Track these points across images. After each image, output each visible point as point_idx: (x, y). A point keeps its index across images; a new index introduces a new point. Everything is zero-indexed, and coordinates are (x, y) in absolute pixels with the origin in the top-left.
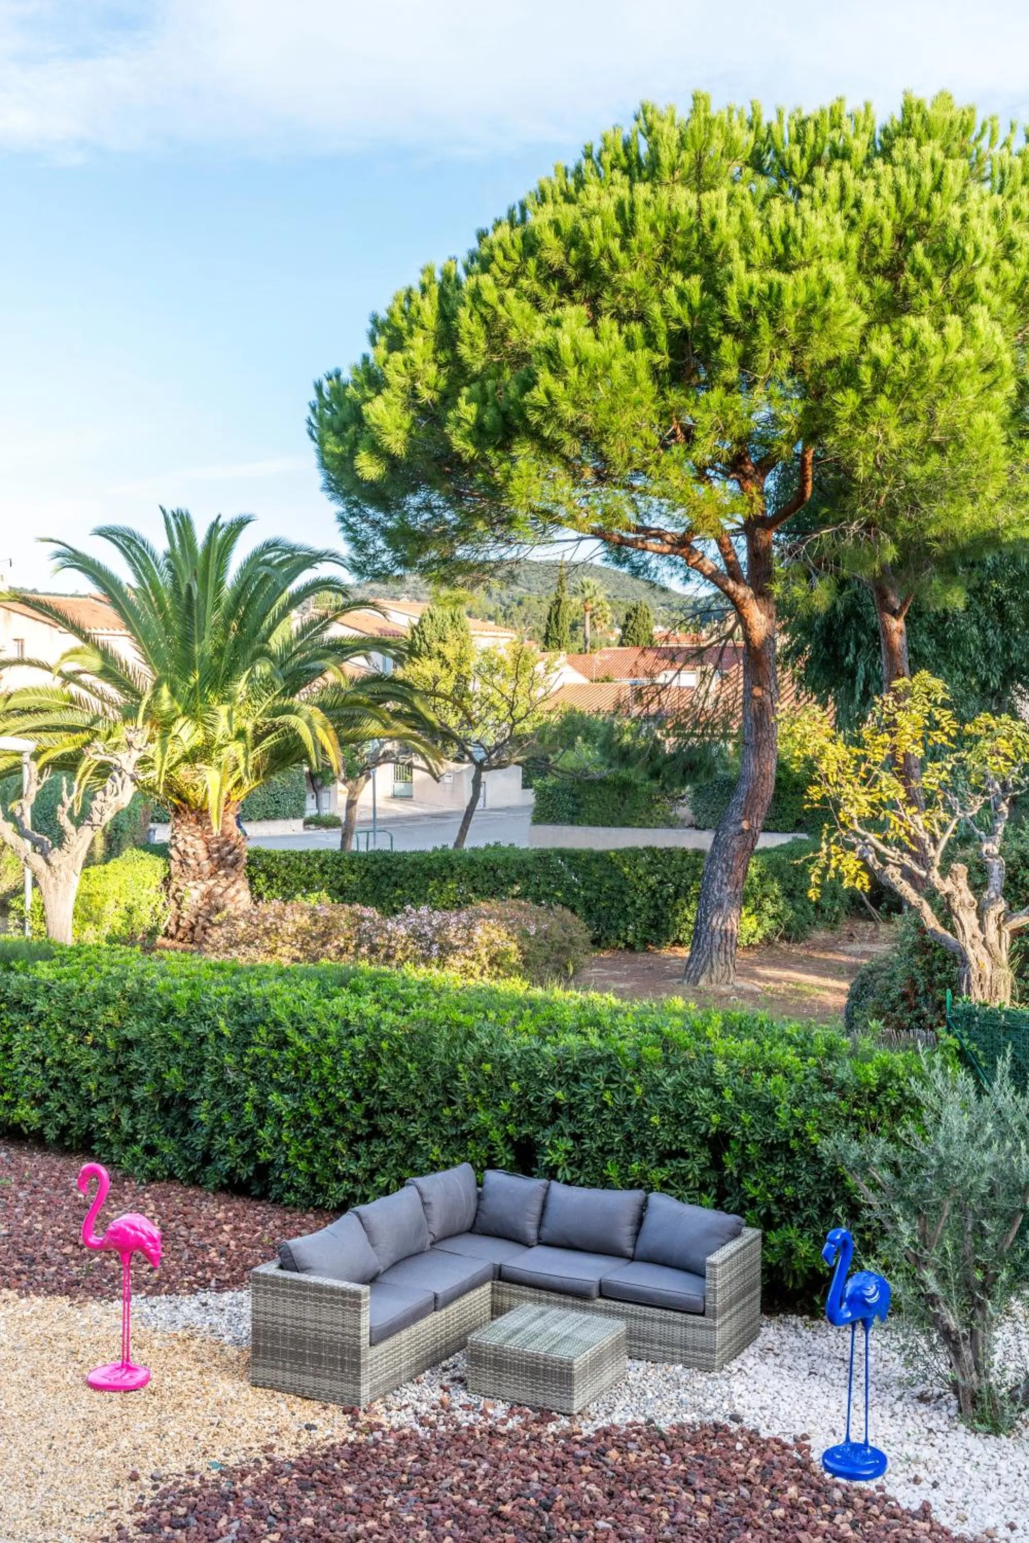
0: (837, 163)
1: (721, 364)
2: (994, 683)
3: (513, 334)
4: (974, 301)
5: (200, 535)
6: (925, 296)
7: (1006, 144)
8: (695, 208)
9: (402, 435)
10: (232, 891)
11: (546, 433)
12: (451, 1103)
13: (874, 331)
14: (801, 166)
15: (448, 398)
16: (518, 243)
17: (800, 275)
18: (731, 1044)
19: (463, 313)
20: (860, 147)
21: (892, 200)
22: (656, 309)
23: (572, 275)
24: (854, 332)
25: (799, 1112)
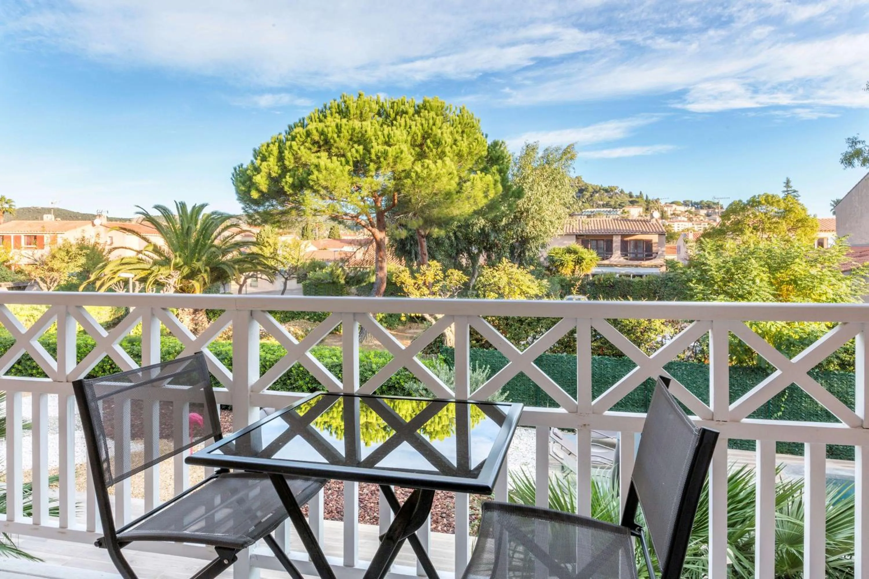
0: (404, 115)
1: (369, 170)
2: (454, 254)
3: (303, 159)
4: (445, 156)
5: (189, 209)
6: (431, 153)
7: (454, 112)
8: (360, 126)
9: (266, 186)
10: (201, 318)
11: (315, 188)
12: (290, 379)
13: (416, 162)
14: (393, 115)
15: (282, 176)
16: (305, 134)
17: (393, 148)
18: (377, 360)
19: (286, 152)
20: (411, 111)
21: (421, 127)
22: (349, 154)
23: (322, 143)
24: (410, 163)
25: (398, 377)
